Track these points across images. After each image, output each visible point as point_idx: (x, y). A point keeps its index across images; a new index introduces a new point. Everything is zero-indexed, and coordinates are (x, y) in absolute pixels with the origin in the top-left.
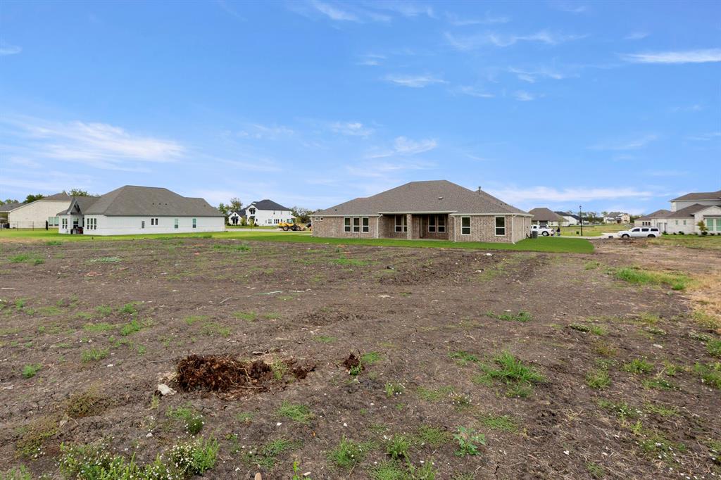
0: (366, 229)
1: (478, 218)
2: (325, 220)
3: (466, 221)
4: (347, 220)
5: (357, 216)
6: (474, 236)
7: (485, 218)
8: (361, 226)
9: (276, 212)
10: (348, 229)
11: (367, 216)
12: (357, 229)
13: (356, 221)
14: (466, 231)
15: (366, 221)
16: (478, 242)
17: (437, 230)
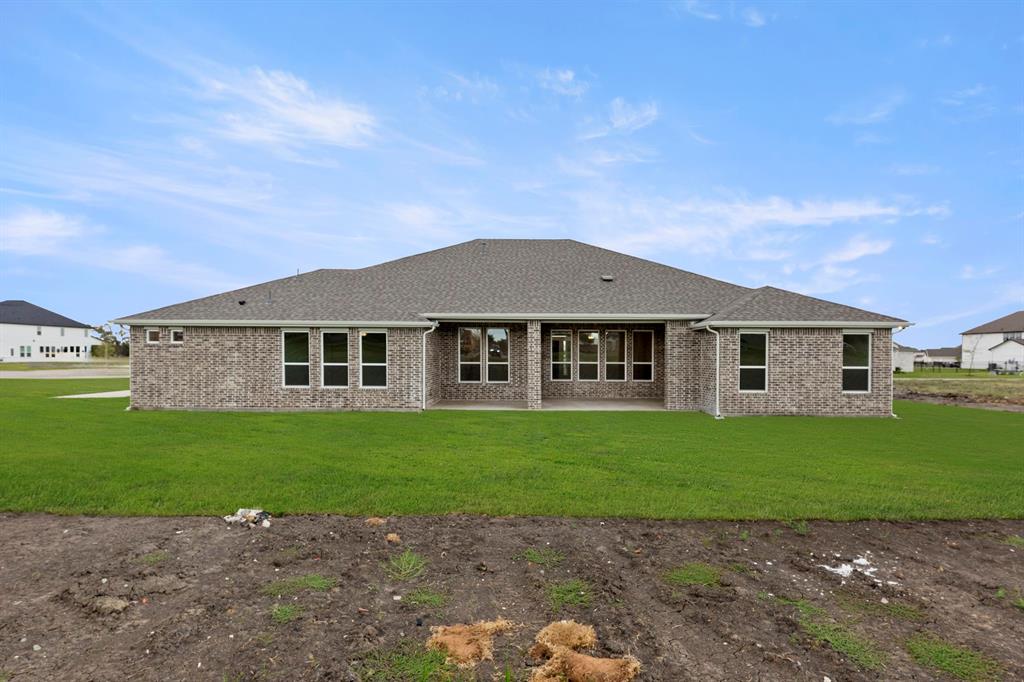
0: (375, 377)
1: (794, 336)
2: (192, 341)
3: (753, 347)
4: (297, 343)
5: (337, 324)
6: (778, 395)
7: (813, 337)
8: (356, 363)
9: (44, 329)
10: (297, 376)
11: (379, 324)
12: (336, 376)
13: (336, 344)
14: (753, 380)
15: (375, 344)
16: (792, 415)
17: (602, 371)
